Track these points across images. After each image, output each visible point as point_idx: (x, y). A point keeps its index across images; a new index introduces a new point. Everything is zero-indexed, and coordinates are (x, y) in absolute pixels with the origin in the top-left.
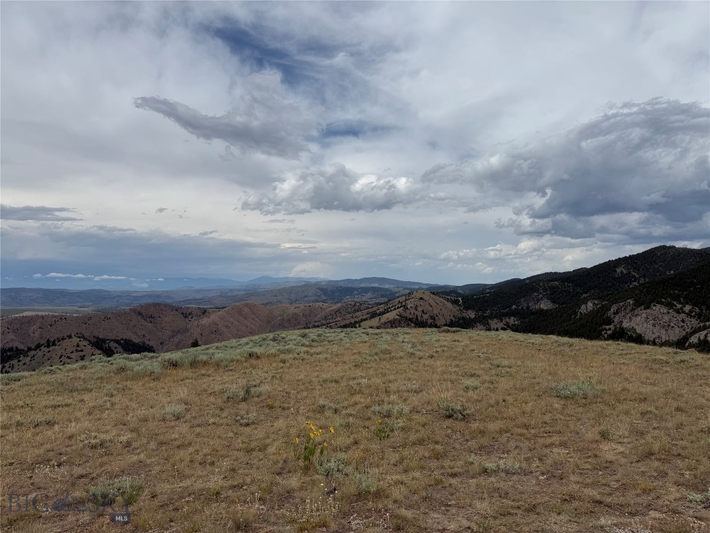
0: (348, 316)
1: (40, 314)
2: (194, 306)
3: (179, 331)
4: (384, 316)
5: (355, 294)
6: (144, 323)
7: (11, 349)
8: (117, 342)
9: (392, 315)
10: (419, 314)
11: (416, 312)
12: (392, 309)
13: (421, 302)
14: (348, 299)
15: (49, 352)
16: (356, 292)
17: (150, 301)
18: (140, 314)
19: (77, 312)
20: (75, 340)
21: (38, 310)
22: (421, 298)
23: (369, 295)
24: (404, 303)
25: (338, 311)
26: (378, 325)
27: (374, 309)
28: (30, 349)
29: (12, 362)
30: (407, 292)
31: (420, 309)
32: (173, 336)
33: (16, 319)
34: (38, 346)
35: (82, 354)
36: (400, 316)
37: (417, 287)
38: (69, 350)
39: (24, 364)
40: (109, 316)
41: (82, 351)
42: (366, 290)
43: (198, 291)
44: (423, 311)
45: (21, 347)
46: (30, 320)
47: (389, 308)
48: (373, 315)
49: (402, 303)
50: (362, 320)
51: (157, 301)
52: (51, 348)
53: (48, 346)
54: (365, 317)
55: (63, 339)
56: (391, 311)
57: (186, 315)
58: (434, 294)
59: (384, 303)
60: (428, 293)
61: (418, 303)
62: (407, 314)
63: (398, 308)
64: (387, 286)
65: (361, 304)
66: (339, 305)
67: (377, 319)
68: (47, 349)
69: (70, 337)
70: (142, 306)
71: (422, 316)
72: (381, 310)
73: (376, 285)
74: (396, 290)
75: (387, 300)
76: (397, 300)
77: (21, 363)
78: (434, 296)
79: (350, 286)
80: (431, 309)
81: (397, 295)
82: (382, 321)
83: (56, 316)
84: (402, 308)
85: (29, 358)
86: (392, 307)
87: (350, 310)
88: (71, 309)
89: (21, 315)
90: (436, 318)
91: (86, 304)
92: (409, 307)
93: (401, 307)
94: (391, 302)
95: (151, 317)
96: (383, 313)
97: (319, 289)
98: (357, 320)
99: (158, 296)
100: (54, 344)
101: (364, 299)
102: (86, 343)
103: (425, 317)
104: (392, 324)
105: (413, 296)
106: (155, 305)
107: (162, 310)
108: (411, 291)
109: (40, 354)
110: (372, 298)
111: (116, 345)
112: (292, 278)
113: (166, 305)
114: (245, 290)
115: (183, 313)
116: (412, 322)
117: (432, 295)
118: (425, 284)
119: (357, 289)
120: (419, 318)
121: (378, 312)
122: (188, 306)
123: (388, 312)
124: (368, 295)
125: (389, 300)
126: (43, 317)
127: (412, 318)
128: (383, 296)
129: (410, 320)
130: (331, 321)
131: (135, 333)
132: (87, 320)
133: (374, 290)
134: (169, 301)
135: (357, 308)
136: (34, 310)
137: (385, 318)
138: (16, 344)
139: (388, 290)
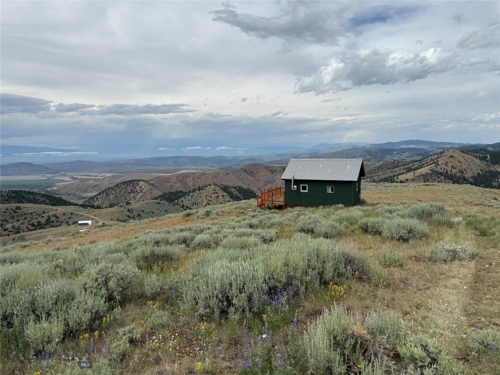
0: (388, 171)
1: (192, 171)
2: (277, 165)
3: (269, 182)
5: (395, 154)
6: (249, 177)
7: (181, 192)
8: (235, 188)
9: (425, 170)
10: (449, 169)
11: (446, 168)
12: (425, 165)
13: (451, 159)
14: (389, 158)
15: (200, 193)
16: (395, 152)
17: (250, 162)
18: (245, 171)
19: (210, 170)
20: (213, 187)
21: (188, 169)
22: (452, 156)
23: (406, 154)
24: (435, 161)
25: (380, 167)
26: (413, 178)
27: (410, 165)
28: (190, 192)
29: (182, 199)
30: (440, 150)
31: (450, 165)
32: (265, 185)
33: (180, 174)
34: (194, 190)
35: (217, 195)
36: (432, 170)
37: (450, 146)
38: (210, 192)
39: (188, 200)
40: (229, 172)
41: (217, 193)
42: (403, 151)
43: (279, 155)
44: (453, 167)
45: (185, 191)
46: (187, 175)
47: (423, 164)
48: (409, 170)
49: (434, 160)
50: (400, 174)
51: (255, 162)
52: (201, 191)
53: (199, 190)
54: (402, 172)
55: (207, 186)
56: (424, 167)
57: (273, 171)
58: (463, 152)
59: (419, 160)
60: (458, 152)
61: (449, 160)
62: (438, 169)
63: (430, 164)
64: (422, 147)
65: (399, 162)
66: (381, 162)
67: (412, 173)
68: (199, 192)
69: (210, 185)
70: (247, 166)
71: (451, 171)
72: (416, 166)
73: (413, 146)
74: (430, 150)
75: (422, 158)
76: (430, 158)
77: (186, 200)
78: (463, 154)
79: (390, 147)
80: (460, 164)
81: (431, 153)
82: (416, 174)
83: (200, 173)
84: (434, 164)
85: (190, 197)
86: (425, 163)
87: (390, 167)
88: (205, 168)
89: (180, 172)
90: (465, 172)
91: (214, 165)
92: (440, 163)
93: (433, 163)
94: (424, 160)
95: (252, 173)
96: (417, 169)
97: (365, 151)
98: (395, 174)
99: (254, 159)
100: (202, 189)
101: (402, 157)
102: (218, 189)
103: (454, 171)
104: (426, 178)
105: (444, 154)
106: (254, 165)
107: (258, 168)
108: (443, 150)
109: (196, 194)
110: (409, 157)
111: (234, 190)
112: (343, 143)
113: (260, 165)
114: (309, 154)
115: (270, 170)
116: (442, 175)
117: (461, 153)
118: (457, 144)
119: (396, 150)
120: (449, 172)
121: (413, 167)
122: (273, 165)
123: (422, 167)
124: (405, 154)
125: (423, 158)
126: (193, 173)
127: (443, 172)
128: (418, 155)
129: (441, 174)
130: (374, 175)
131: (243, 183)
132: (216, 175)
133: (411, 150)
134: (261, 162)
135: (395, 165)
136: (186, 169)
137: (418, 172)
138: (182, 189)
139: (422, 149)
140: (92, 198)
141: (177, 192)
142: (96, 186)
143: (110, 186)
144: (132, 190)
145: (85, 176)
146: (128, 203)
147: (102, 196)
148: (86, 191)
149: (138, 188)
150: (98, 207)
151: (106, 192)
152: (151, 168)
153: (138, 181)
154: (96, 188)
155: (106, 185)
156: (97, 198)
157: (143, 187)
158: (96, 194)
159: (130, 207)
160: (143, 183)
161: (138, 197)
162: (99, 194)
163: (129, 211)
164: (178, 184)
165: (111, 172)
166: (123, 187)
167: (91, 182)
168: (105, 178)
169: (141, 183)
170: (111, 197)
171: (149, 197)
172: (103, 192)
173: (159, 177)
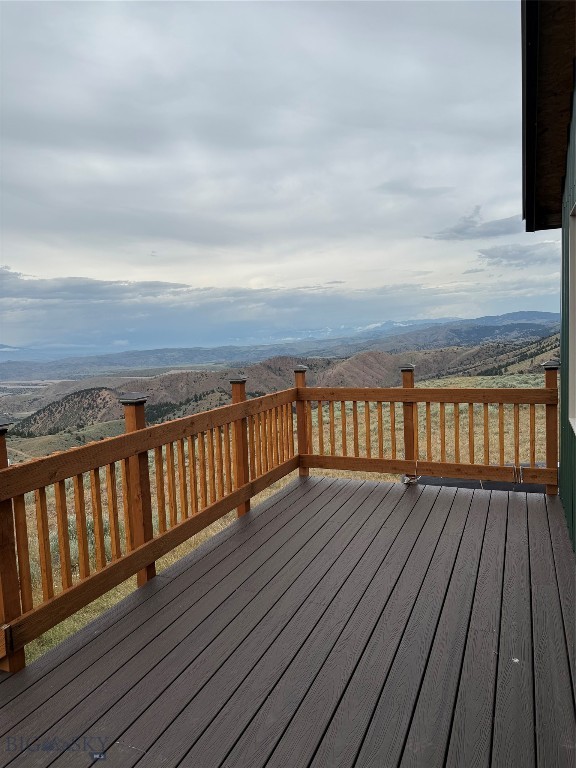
0: (490, 360)
1: (184, 371)
2: (318, 357)
4: (537, 358)
5: (497, 334)
6: (275, 376)
7: (166, 404)
12: (547, 348)
14: (489, 341)
16: (497, 331)
17: (276, 354)
18: (269, 367)
19: (213, 369)
20: (218, 394)
21: (181, 368)
23: (515, 334)
25: (477, 355)
26: (531, 369)
27: (524, 349)
28: (181, 404)
33: (166, 377)
34: (188, 401)
40: (243, 370)
42: (510, 328)
43: (320, 342)
45: (173, 402)
46: (178, 378)
47: (543, 347)
48: (523, 357)
50: (508, 364)
51: (283, 354)
52: (199, 402)
53: (196, 401)
54: (512, 360)
55: (208, 394)
57: (311, 367)
59: (536, 342)
63: (556, 347)
64: (538, 322)
65: (505, 345)
66: (477, 348)
68: (195, 404)
69: (213, 392)
70: (270, 360)
72: (532, 351)
73: (524, 321)
74: (551, 325)
75: (539, 338)
76: (554, 337)
79: (490, 324)
81: (553, 331)
82: (536, 363)
83: (197, 373)
85: (182, 412)
86: (548, 346)
87: (492, 353)
88: (208, 366)
89: (168, 373)
91: (221, 360)
94: (545, 341)
95: (279, 370)
96: (536, 354)
97: (452, 331)
98: (502, 364)
99: (283, 350)
100: (201, 399)
101: (508, 338)
102: (227, 397)
106: (283, 358)
107: (289, 363)
109: (190, 407)
110: (519, 337)
113: (292, 358)
115: (308, 366)
119: (498, 328)
121: (528, 353)
122: (311, 357)
123: (543, 352)
124: (513, 334)
125: (543, 339)
126: (187, 374)
128: (533, 334)
130: (468, 367)
131: (266, 386)
132: (224, 375)
133: (521, 326)
134: (295, 354)
135: (500, 350)
136: (178, 369)
137: (537, 360)
138: (169, 400)
139: (539, 326)
140: (28, 420)
141: (161, 405)
142: (34, 400)
143: (59, 398)
144: (89, 404)
145: (19, 384)
146: (80, 427)
147: (42, 415)
148: (20, 408)
149: (99, 401)
150: (31, 435)
151: (49, 409)
152: (121, 368)
153: (100, 389)
154: (36, 402)
155: (51, 397)
156: (35, 420)
157: (107, 399)
158: (33, 413)
159: (81, 432)
160: (107, 392)
161: (99, 416)
162: (38, 413)
163: (78, 439)
164: (164, 393)
165: (59, 377)
166: (76, 400)
167: (29, 394)
168: (49, 386)
169: (104, 393)
170: (58, 416)
171: (116, 415)
172: (44, 410)
173: (133, 382)
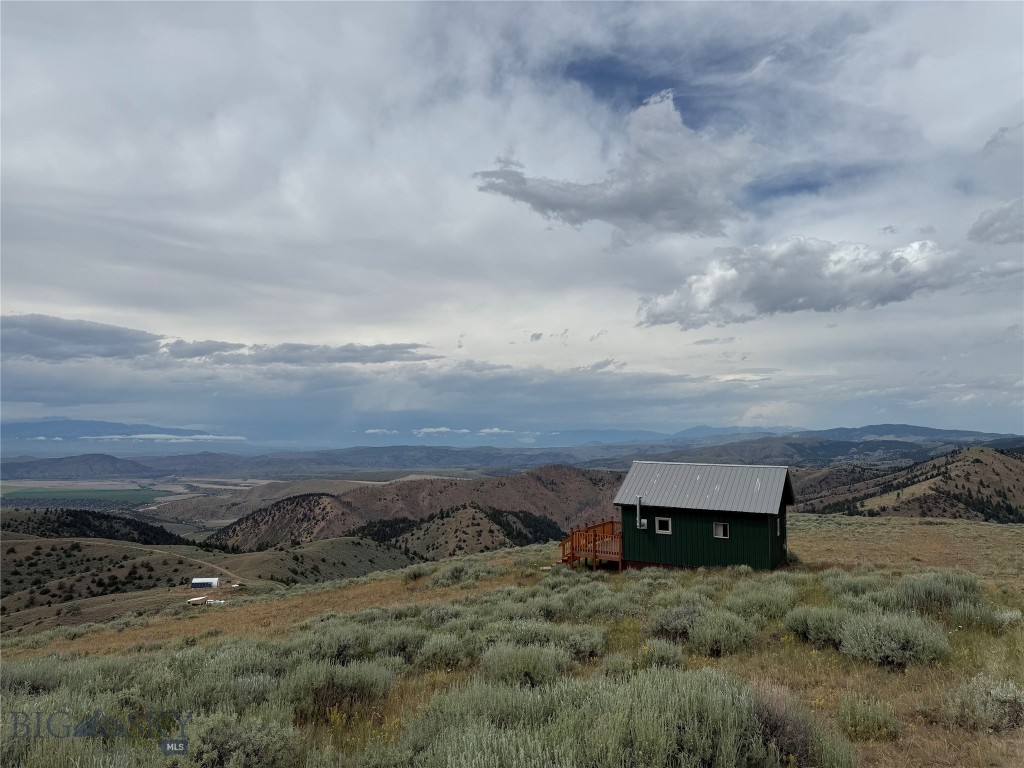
0: (842, 489)
1: (428, 477)
2: (605, 469)
3: (587, 504)
4: (906, 490)
5: (854, 453)
6: (546, 491)
7: (404, 520)
8: (516, 515)
9: (921, 489)
10: (974, 488)
11: (967, 485)
12: (921, 478)
13: (977, 467)
14: (841, 461)
15: (443, 524)
16: (854, 450)
17: (548, 461)
18: (539, 479)
19: (465, 475)
20: (470, 511)
21: (422, 473)
22: (977, 461)
23: (879, 453)
24: (943, 469)
25: (825, 480)
26: (897, 504)
27: (889, 477)
28: (422, 521)
29: (405, 536)
30: (951, 448)
31: (975, 479)
32: (580, 510)
33: (404, 483)
34: (431, 518)
35: (478, 528)
36: (936, 490)
37: (971, 439)
38: (465, 523)
39: (418, 538)
40: (504, 481)
41: (478, 525)
42: (872, 446)
43: (608, 448)
44: (981, 483)
45: (411, 517)
46: (417, 486)
47: (916, 476)
48: (887, 488)
49: (939, 468)
50: (867, 496)
51: (558, 461)
52: (446, 520)
53: (442, 518)
54: (871, 491)
55: (457, 509)
56: (919, 481)
57: (596, 481)
58: (1002, 452)
59: (907, 468)
60: (990, 451)
61: (972, 469)
62: (950, 487)
63: (932, 477)
64: (911, 439)
65: (864, 470)
66: (825, 470)
67: (893, 495)
68: (440, 522)
69: (464, 507)
70: (541, 469)
71: (979, 491)
72: (900, 480)
73: (891, 438)
74: (930, 446)
75: (912, 462)
76: (931, 463)
77: (414, 537)
78: (1002, 457)
79: (844, 439)
80: (997, 478)
81: (932, 454)
82: (904, 498)
83: (444, 481)
84: (941, 477)
85: (422, 532)
86: (922, 474)
87: (844, 479)
88: (456, 472)
89: (405, 479)
90: (1009, 495)
91: (475, 465)
92: (953, 475)
93: (938, 475)
94: (918, 467)
95: (552, 483)
96: (905, 485)
97: (789, 444)
98: (857, 495)
99: (557, 455)
100: (448, 516)
101: (869, 461)
102: (482, 515)
103: (986, 492)
104: (925, 507)
105: (961, 456)
106: (557, 467)
107: (565, 474)
108: (956, 447)
109: (434, 527)
110: (884, 459)
111: (515, 519)
112: (744, 428)
113: (570, 468)
114: (671, 447)
115: (591, 479)
116: (959, 501)
117: (998, 455)
118: (986, 435)
119: (856, 445)
120: (974, 494)
121: (895, 483)
122: (596, 469)
123: (914, 483)
124: (877, 454)
125: (916, 464)
126: (431, 482)
127: (961, 494)
128: (904, 456)
129: (957, 498)
130: (812, 496)
131: (534, 504)
132: (478, 486)
133: (888, 445)
134: (572, 462)
135: (856, 476)
136: (420, 473)
137: (907, 493)
138: (407, 514)
139: (912, 445)
140: (224, 530)
141: (397, 521)
142: (234, 504)
143: (263, 505)
144: (305, 515)
145: (214, 483)
146: (296, 543)
147: (244, 526)
148: (213, 515)
149: (317, 511)
150: (235, 550)
151: (254, 518)
152: (346, 469)
153: (320, 495)
154: (235, 508)
155: (256, 502)
156: (235, 529)
157: (328, 509)
158: (232, 521)
159: (298, 551)
160: (328, 500)
161: (316, 531)
162: (239, 522)
163: (296, 558)
164: (400, 504)
165: (266, 477)
166: (289, 507)
167: (226, 497)
168: (254, 488)
169: (325, 501)
170: (263, 527)
171: (338, 531)
172: (247, 519)
173: (361, 490)
